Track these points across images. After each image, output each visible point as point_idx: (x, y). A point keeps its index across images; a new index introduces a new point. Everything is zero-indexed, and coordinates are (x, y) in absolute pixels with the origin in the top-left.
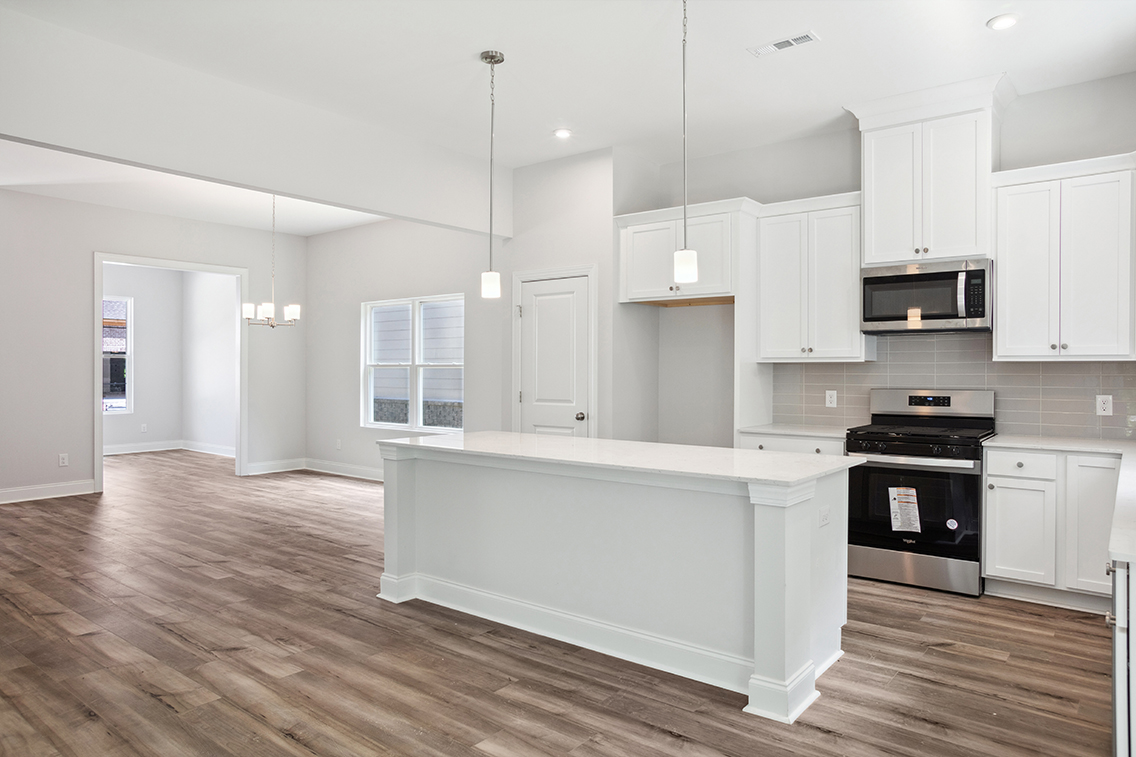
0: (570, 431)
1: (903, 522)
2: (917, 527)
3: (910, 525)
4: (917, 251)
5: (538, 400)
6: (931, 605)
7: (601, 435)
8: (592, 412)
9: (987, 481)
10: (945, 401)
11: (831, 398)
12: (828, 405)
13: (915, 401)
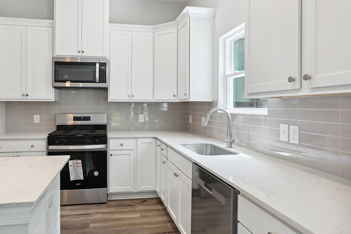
1: (75, 176)
2: (82, 177)
3: (79, 176)
4: (79, 52)
6: (91, 214)
9: (109, 152)
10: (88, 119)
11: (37, 119)
12: (35, 122)
13: (75, 119)
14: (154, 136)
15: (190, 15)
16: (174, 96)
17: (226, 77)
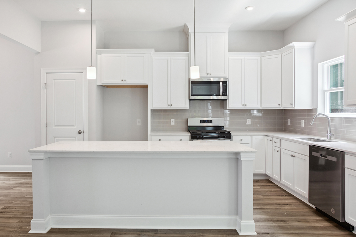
0: (74, 139)
4: (208, 74)
5: (56, 126)
7: (90, 139)
8: (86, 130)
10: (210, 122)
11: (173, 122)
12: (172, 124)
13: (202, 122)
14: (265, 134)
15: (295, 47)
16: (279, 105)
17: (324, 92)
